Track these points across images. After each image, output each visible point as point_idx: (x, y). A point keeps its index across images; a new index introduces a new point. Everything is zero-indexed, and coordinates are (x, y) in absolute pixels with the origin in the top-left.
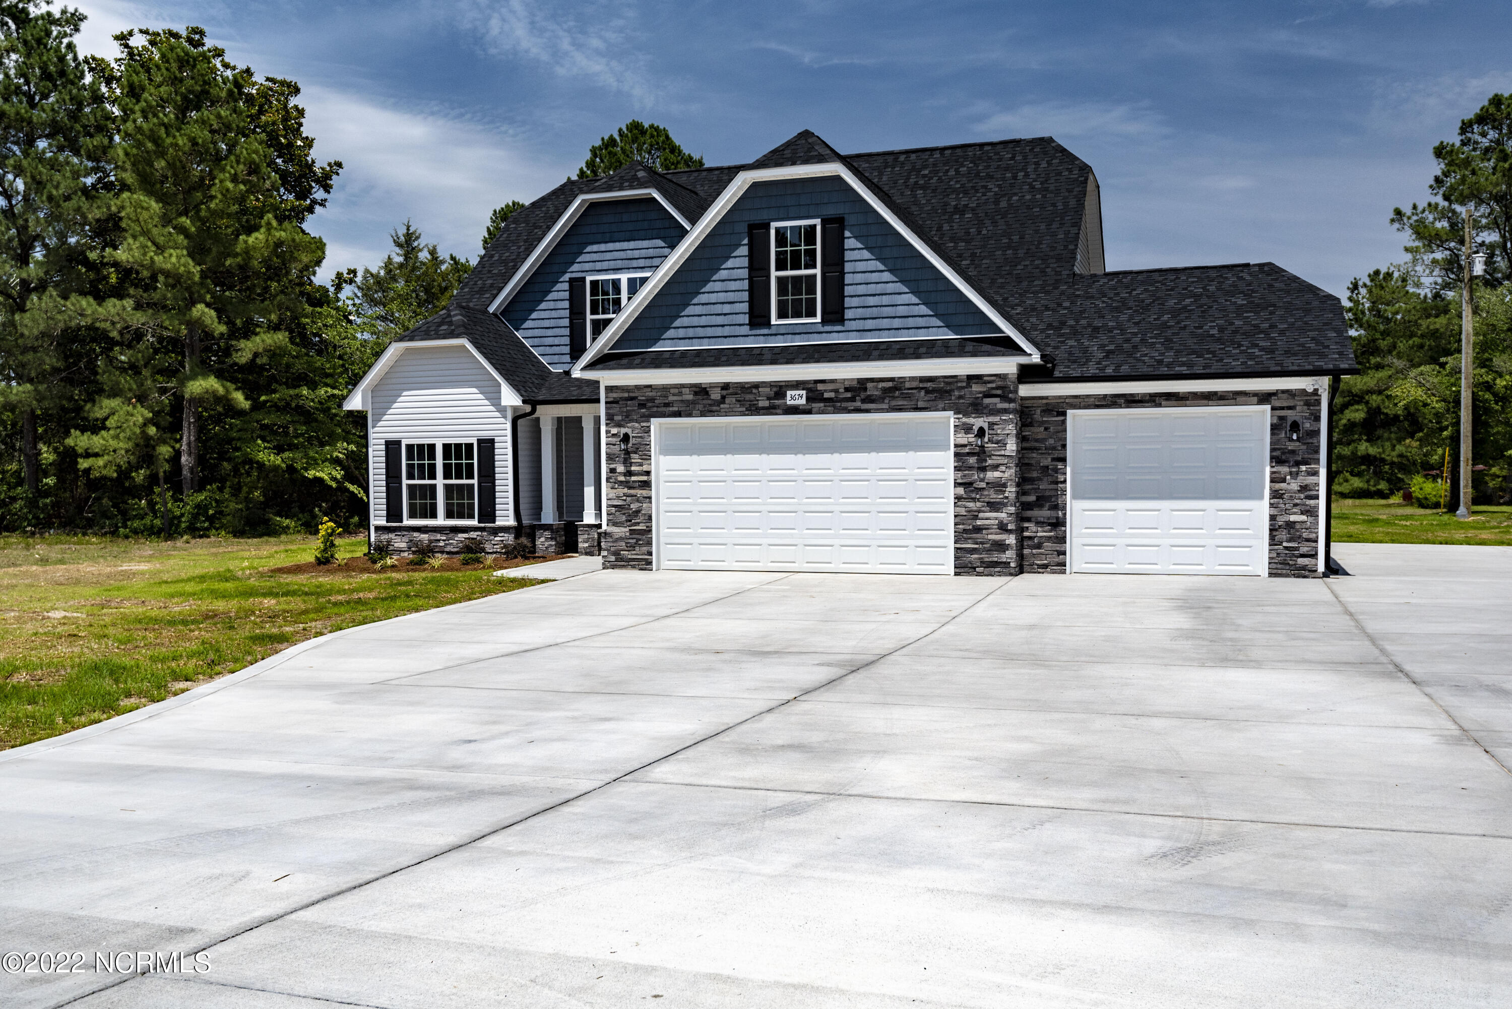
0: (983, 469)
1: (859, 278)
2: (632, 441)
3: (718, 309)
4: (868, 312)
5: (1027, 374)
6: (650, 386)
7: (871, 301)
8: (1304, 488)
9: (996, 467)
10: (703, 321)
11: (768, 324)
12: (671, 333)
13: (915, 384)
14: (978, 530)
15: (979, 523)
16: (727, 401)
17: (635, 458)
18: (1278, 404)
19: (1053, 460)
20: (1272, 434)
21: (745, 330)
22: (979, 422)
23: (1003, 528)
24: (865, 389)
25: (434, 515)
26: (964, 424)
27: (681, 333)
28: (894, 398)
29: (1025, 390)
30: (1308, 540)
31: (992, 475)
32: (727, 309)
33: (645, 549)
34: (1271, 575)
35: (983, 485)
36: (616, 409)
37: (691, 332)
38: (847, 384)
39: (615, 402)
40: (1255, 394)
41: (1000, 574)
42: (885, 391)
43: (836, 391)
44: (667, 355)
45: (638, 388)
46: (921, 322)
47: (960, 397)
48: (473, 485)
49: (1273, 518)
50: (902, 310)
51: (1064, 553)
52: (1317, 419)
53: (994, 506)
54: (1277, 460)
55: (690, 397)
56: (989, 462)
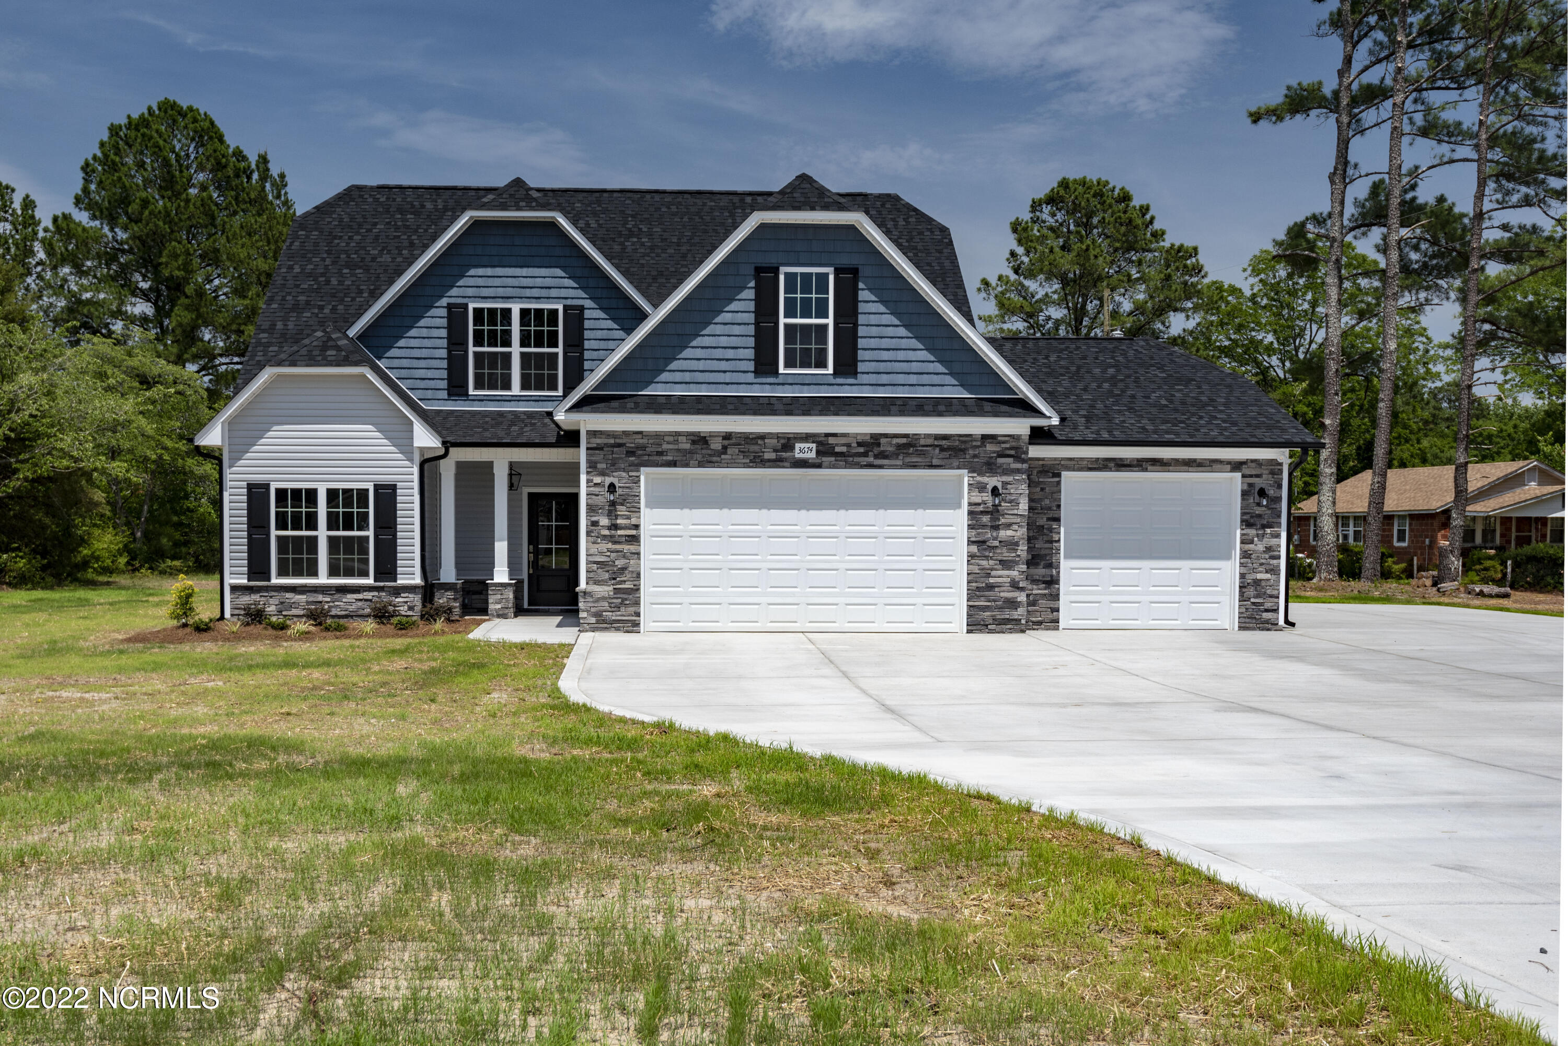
0: (996, 528)
1: (874, 331)
2: (619, 491)
3: (719, 353)
4: (882, 367)
5: (1040, 435)
6: (640, 433)
7: (885, 355)
8: (1269, 549)
9: (1008, 526)
10: (701, 365)
11: (776, 373)
12: (664, 376)
13: (930, 441)
14: (991, 587)
15: (991, 580)
16: (729, 451)
17: (622, 510)
18: (1247, 472)
19: (1049, 519)
20: (1243, 499)
21: (750, 377)
22: (992, 481)
23: (1015, 585)
24: (879, 445)
25: (314, 573)
26: (979, 483)
27: (678, 377)
28: (908, 454)
29: (1036, 452)
30: (1271, 596)
31: (1004, 534)
32: (730, 354)
33: (632, 610)
34: (1240, 628)
35: (996, 543)
36: (599, 456)
37: (687, 377)
38: (860, 439)
39: (599, 448)
40: (1229, 462)
41: (1011, 631)
42: (899, 446)
43: (848, 445)
44: (663, 400)
45: (626, 433)
46: (936, 379)
47: (975, 456)
48: (367, 538)
49: (1242, 576)
50: (915, 367)
51: (1058, 610)
52: (1280, 486)
53: (1006, 564)
54: (1247, 523)
55: (688, 446)
56: (1003, 521)
